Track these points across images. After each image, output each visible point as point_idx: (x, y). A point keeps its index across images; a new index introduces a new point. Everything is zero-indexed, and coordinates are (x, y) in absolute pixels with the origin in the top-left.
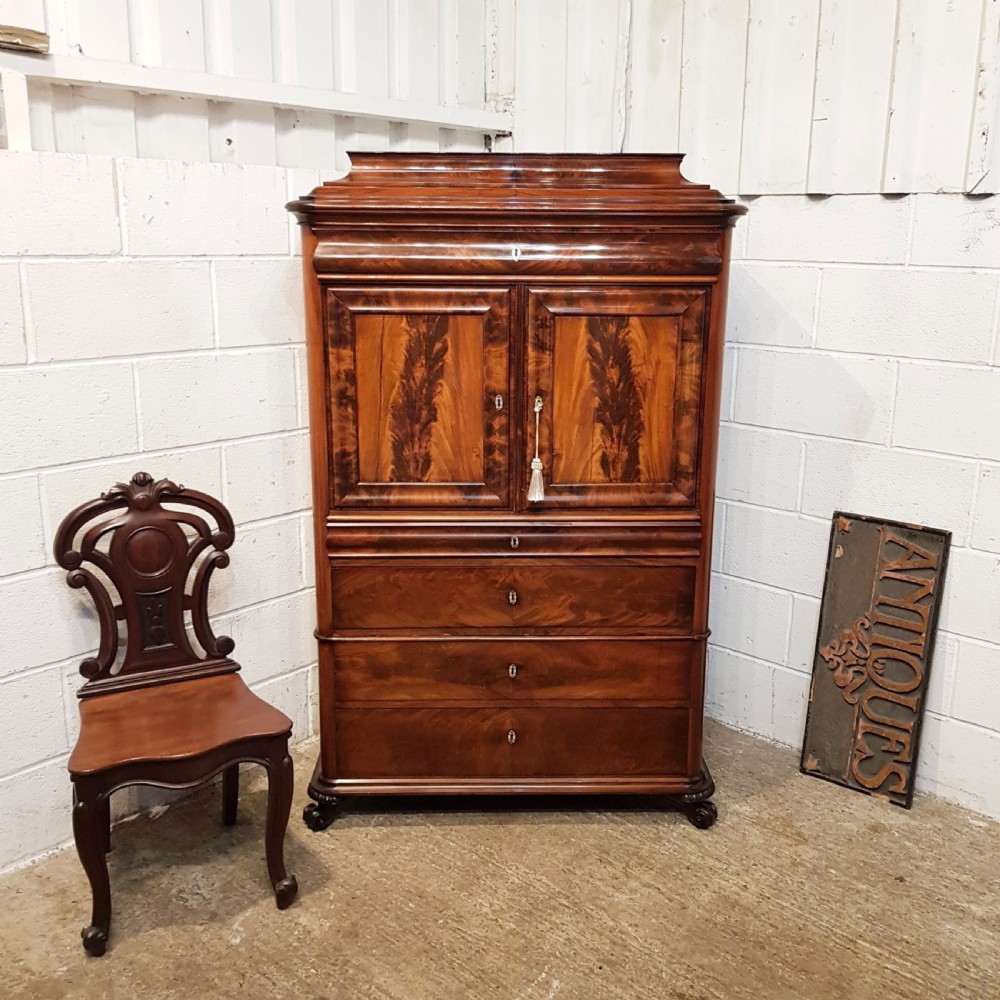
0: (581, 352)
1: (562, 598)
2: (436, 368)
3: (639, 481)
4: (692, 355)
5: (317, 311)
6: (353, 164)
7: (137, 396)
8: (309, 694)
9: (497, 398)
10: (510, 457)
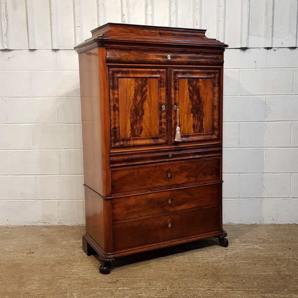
1: (184, 174)
2: (144, 97)
3: (203, 132)
4: (216, 91)
9: (163, 106)
10: (167, 126)
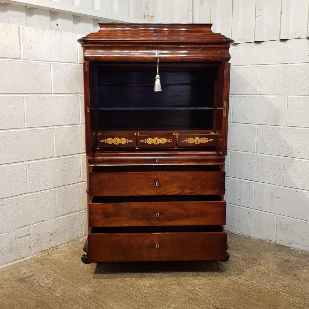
6: (100, 27)
7: (25, 108)
8: (83, 221)
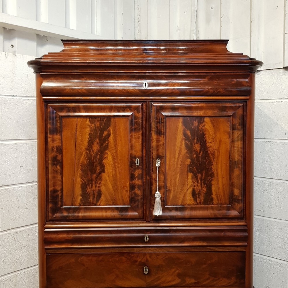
0: (180, 136)
1: (173, 270)
3: (213, 204)
4: (238, 137)
5: (42, 116)
9: (136, 160)
10: (144, 191)
